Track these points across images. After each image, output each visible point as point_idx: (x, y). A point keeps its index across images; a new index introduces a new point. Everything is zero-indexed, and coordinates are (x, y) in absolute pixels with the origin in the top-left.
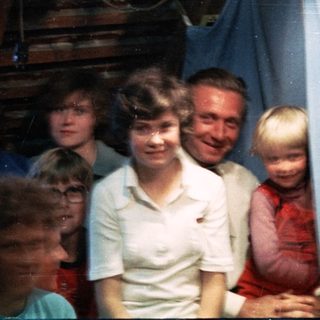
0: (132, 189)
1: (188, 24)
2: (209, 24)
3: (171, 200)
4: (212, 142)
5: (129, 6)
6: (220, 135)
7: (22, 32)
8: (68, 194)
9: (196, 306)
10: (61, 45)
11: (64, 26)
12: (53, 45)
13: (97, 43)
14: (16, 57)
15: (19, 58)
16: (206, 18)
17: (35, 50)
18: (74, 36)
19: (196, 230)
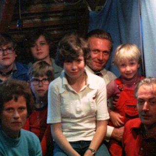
0: (66, 86)
1: (90, 10)
2: (99, 10)
3: (81, 90)
4: (98, 61)
5: (65, 3)
6: (101, 58)
7: (20, 15)
9: (94, 132)
10: (36, 20)
11: (37, 12)
12: (33, 20)
13: (51, 19)
14: (18, 25)
15: (19, 26)
16: (98, 8)
17: (25, 22)
18: (41, 16)
19: (93, 102)
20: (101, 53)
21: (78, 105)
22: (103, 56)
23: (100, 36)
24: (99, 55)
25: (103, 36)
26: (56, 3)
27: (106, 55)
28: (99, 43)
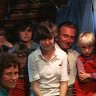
1: (57, 8)
2: (63, 8)
3: (51, 59)
5: (40, 3)
8: (23, 57)
10: (20, 14)
12: (18, 14)
13: (31, 14)
15: (8, 18)
16: (62, 6)
18: (24, 11)
20: (69, 37)
21: (48, 70)
22: (70, 40)
23: (69, 26)
24: (68, 39)
25: (71, 26)
26: (33, 3)
27: (72, 39)
28: (68, 30)
